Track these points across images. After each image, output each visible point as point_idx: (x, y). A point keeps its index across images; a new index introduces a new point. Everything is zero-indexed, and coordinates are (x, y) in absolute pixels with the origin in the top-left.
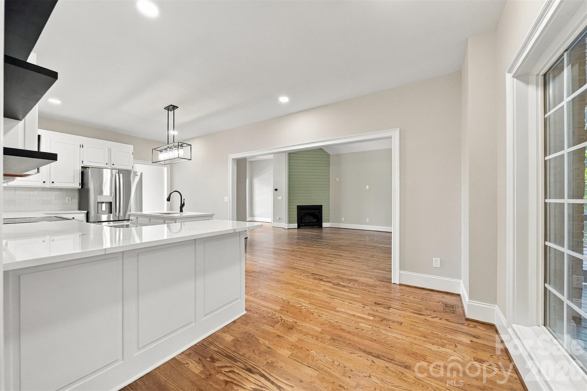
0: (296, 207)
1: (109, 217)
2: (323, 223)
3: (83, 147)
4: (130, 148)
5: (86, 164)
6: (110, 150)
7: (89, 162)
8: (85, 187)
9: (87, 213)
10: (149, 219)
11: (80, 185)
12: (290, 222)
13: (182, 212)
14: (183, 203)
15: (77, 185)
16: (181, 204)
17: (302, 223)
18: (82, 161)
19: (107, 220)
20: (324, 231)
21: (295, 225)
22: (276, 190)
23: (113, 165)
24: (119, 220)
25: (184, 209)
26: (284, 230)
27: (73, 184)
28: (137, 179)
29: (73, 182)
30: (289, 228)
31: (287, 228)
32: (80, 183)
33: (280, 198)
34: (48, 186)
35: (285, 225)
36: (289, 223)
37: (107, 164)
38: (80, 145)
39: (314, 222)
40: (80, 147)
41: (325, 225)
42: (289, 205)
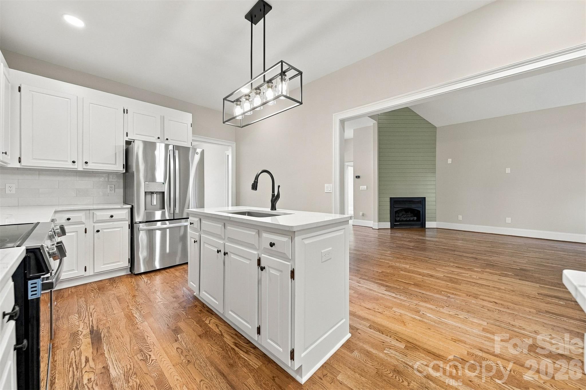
0: (389, 200)
1: (163, 214)
2: (426, 222)
3: (127, 113)
4: (188, 118)
5: (130, 137)
6: (163, 119)
7: (136, 134)
8: (130, 171)
9: (131, 208)
10: (223, 223)
11: (124, 168)
12: (380, 220)
13: (275, 210)
14: (276, 193)
15: (120, 168)
16: (273, 195)
17: (396, 221)
18: (127, 133)
19: (161, 219)
20: (428, 233)
21: (388, 225)
22: (358, 177)
23: (167, 139)
24: (174, 219)
25: (278, 204)
26: (373, 230)
27: (114, 166)
28: (197, 158)
29: (115, 163)
30: (379, 228)
31: (377, 229)
32: (124, 165)
33: (363, 187)
34: (80, 169)
35: (373, 223)
36: (379, 222)
37: (159, 138)
38: (124, 109)
39: (413, 221)
40: (124, 113)
41: (429, 224)
42: (380, 197)
